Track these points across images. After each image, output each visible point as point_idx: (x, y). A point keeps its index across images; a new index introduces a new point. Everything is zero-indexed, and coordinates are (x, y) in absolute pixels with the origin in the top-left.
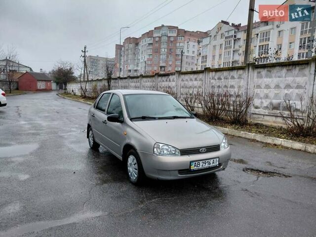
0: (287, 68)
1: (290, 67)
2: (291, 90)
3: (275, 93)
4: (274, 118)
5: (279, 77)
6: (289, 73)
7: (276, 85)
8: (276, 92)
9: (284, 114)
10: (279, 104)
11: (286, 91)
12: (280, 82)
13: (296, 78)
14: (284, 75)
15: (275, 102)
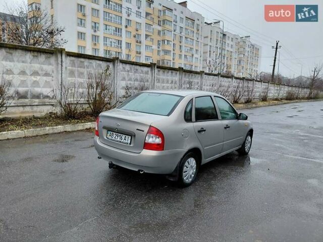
0: (32, 54)
1: (36, 54)
2: (39, 77)
3: (22, 81)
4: (21, 109)
5: (23, 62)
6: (35, 59)
7: (22, 71)
8: (22, 79)
9: (35, 102)
10: (27, 92)
11: (33, 78)
12: (26, 68)
13: (42, 66)
14: (29, 61)
15: (21, 90)
